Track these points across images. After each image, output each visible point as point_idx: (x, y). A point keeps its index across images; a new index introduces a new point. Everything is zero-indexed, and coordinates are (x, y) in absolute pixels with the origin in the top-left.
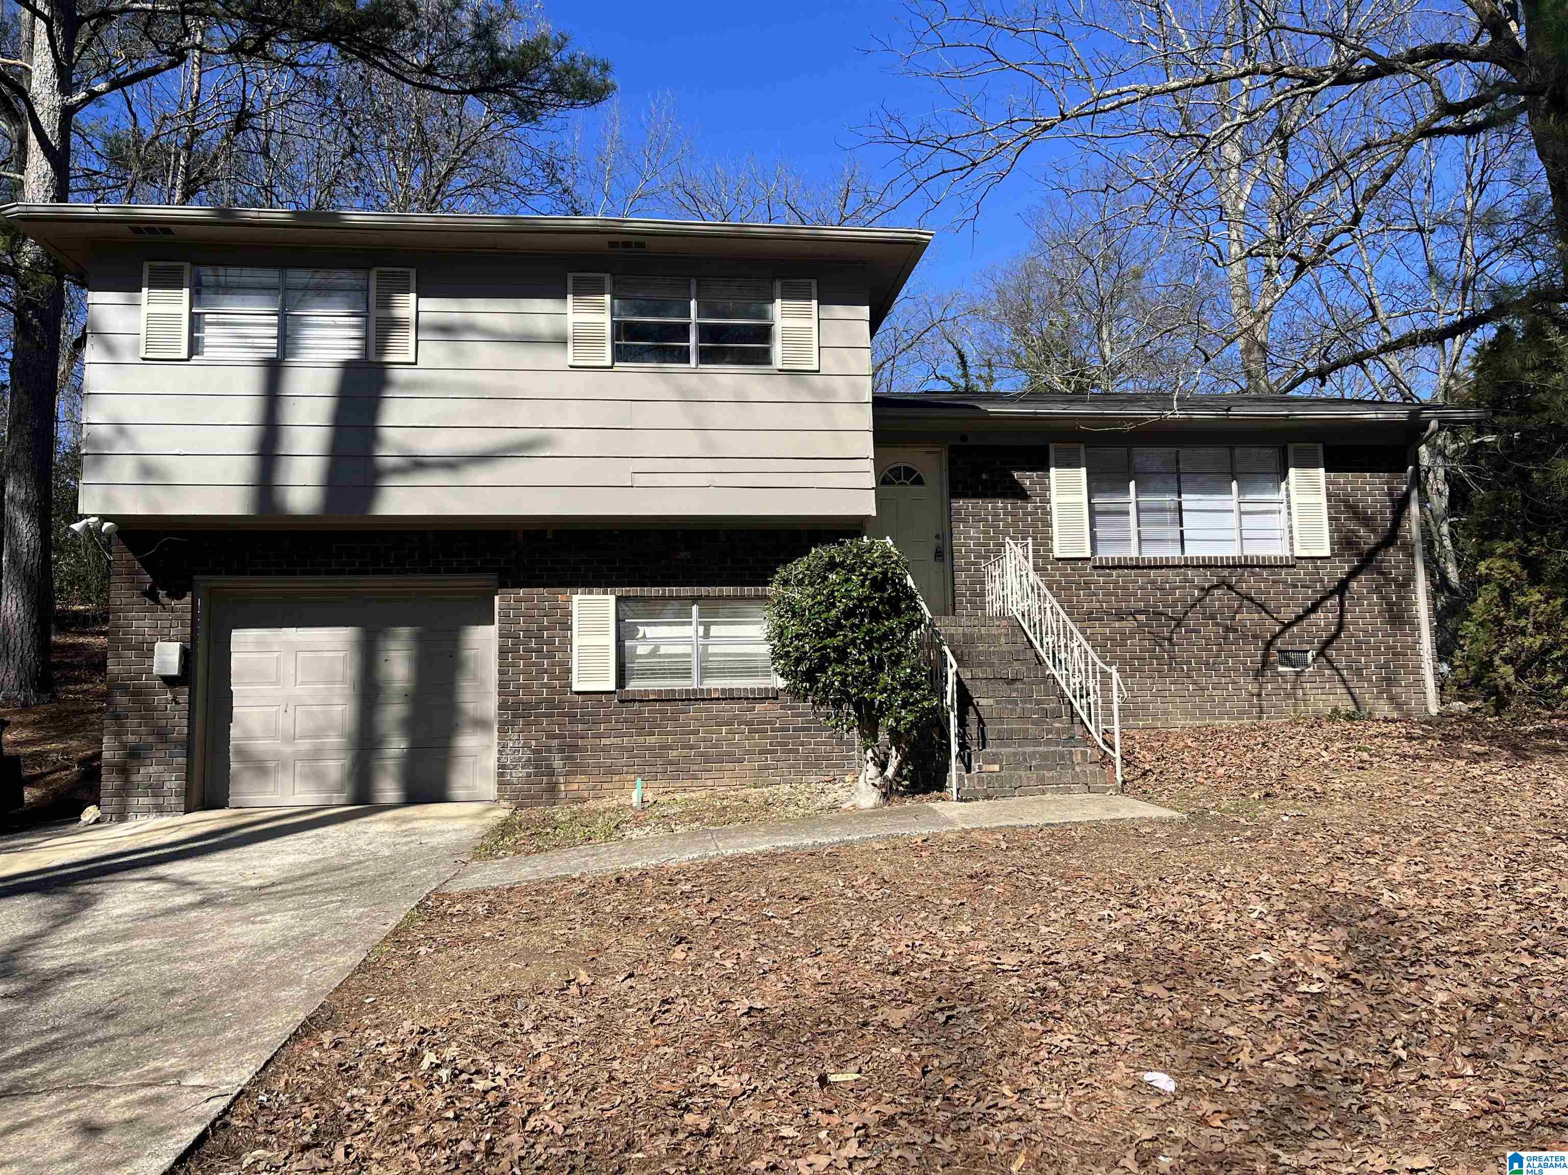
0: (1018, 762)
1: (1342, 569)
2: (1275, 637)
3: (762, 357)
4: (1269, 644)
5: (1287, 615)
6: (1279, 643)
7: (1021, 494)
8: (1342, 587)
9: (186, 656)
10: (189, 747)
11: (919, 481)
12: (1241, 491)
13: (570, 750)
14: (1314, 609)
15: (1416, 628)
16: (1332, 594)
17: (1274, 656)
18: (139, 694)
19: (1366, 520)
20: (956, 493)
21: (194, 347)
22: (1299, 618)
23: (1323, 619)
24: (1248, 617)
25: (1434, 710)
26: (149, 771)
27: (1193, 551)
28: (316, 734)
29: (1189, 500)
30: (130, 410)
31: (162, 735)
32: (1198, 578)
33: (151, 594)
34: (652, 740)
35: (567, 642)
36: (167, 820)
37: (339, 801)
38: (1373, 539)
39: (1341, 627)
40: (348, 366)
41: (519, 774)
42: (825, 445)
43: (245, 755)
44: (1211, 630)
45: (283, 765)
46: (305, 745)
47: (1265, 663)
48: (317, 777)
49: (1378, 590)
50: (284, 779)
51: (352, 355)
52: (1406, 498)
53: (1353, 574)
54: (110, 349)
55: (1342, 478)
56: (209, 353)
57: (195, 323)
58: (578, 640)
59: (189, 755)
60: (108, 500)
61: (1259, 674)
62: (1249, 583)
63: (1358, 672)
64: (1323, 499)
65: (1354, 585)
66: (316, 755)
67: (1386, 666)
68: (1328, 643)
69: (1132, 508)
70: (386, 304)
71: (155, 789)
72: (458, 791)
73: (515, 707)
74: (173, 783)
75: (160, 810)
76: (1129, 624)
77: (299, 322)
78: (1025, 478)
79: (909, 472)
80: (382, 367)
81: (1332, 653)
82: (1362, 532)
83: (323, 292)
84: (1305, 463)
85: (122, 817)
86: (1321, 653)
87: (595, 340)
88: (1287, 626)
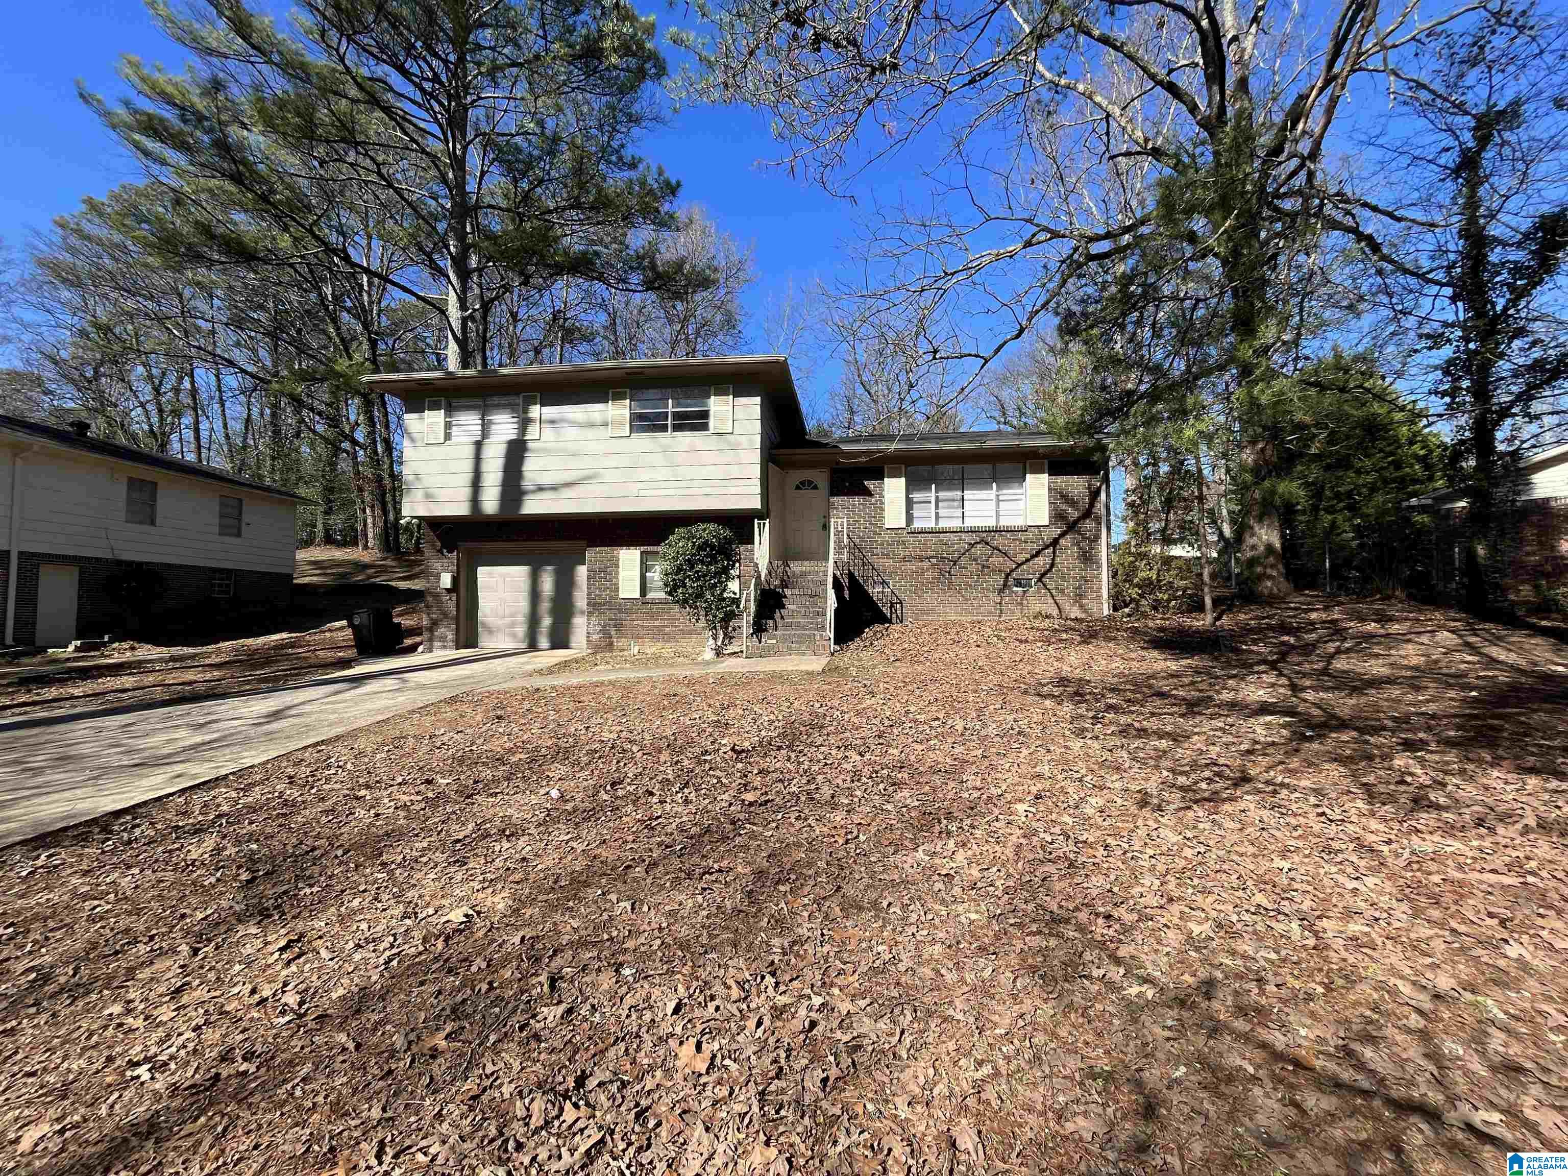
0: (785, 639)
1: (1056, 531)
2: (1012, 571)
3: (704, 427)
4: (1007, 576)
5: (1021, 558)
6: (1014, 575)
7: (868, 493)
8: (1055, 542)
9: (455, 580)
10: (457, 619)
11: (815, 488)
12: (999, 489)
13: (619, 626)
14: (1037, 554)
15: (1099, 566)
16: (1047, 547)
17: (1011, 581)
18: (437, 596)
19: (1072, 503)
20: (833, 494)
21: (448, 437)
22: (1027, 560)
23: (1042, 561)
24: (997, 560)
25: (1106, 612)
26: (441, 630)
27: (970, 523)
28: (512, 616)
29: (968, 494)
30: (421, 468)
31: (445, 615)
32: (967, 538)
33: (440, 551)
34: (657, 623)
35: (617, 574)
36: (448, 652)
37: (524, 645)
38: (1076, 514)
39: (1052, 565)
40: (511, 443)
41: (595, 637)
42: (735, 471)
43: (484, 625)
44: (973, 567)
45: (499, 630)
46: (508, 620)
47: (1005, 585)
48: (514, 635)
49: (1078, 544)
50: (501, 636)
51: (514, 437)
52: (1099, 489)
53: (1062, 535)
54: (413, 440)
55: (1059, 479)
56: (454, 440)
57: (448, 426)
58: (622, 573)
59: (457, 625)
60: (412, 509)
61: (1001, 591)
62: (998, 541)
63: (1062, 591)
64: (1045, 491)
65: (1062, 541)
66: (512, 625)
67: (1080, 588)
68: (1043, 575)
69: (933, 500)
70: (526, 411)
71: (443, 639)
72: (573, 645)
73: (594, 605)
74: (450, 636)
75: (445, 647)
76: (926, 564)
77: (490, 422)
78: (870, 484)
79: (810, 482)
80: (525, 442)
81: (1046, 580)
82: (1070, 510)
83: (499, 407)
84: (1037, 471)
85: (430, 650)
86: (1040, 580)
87: (622, 424)
88: (1019, 565)
